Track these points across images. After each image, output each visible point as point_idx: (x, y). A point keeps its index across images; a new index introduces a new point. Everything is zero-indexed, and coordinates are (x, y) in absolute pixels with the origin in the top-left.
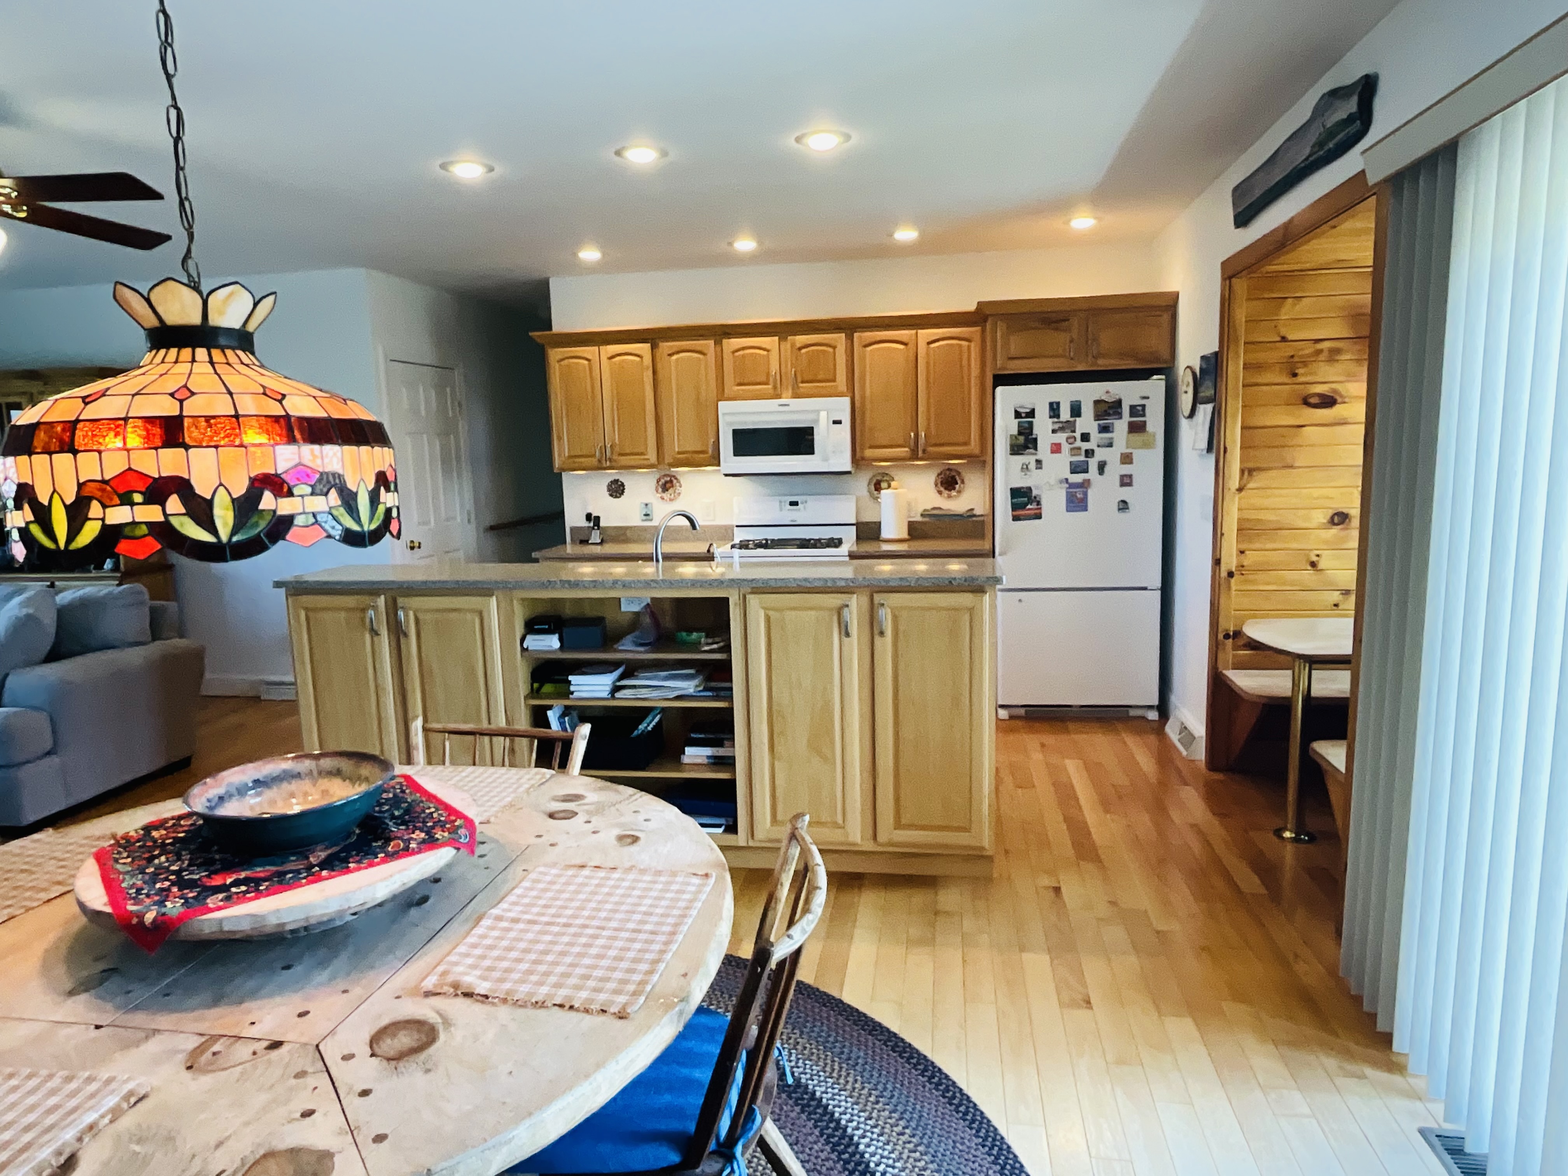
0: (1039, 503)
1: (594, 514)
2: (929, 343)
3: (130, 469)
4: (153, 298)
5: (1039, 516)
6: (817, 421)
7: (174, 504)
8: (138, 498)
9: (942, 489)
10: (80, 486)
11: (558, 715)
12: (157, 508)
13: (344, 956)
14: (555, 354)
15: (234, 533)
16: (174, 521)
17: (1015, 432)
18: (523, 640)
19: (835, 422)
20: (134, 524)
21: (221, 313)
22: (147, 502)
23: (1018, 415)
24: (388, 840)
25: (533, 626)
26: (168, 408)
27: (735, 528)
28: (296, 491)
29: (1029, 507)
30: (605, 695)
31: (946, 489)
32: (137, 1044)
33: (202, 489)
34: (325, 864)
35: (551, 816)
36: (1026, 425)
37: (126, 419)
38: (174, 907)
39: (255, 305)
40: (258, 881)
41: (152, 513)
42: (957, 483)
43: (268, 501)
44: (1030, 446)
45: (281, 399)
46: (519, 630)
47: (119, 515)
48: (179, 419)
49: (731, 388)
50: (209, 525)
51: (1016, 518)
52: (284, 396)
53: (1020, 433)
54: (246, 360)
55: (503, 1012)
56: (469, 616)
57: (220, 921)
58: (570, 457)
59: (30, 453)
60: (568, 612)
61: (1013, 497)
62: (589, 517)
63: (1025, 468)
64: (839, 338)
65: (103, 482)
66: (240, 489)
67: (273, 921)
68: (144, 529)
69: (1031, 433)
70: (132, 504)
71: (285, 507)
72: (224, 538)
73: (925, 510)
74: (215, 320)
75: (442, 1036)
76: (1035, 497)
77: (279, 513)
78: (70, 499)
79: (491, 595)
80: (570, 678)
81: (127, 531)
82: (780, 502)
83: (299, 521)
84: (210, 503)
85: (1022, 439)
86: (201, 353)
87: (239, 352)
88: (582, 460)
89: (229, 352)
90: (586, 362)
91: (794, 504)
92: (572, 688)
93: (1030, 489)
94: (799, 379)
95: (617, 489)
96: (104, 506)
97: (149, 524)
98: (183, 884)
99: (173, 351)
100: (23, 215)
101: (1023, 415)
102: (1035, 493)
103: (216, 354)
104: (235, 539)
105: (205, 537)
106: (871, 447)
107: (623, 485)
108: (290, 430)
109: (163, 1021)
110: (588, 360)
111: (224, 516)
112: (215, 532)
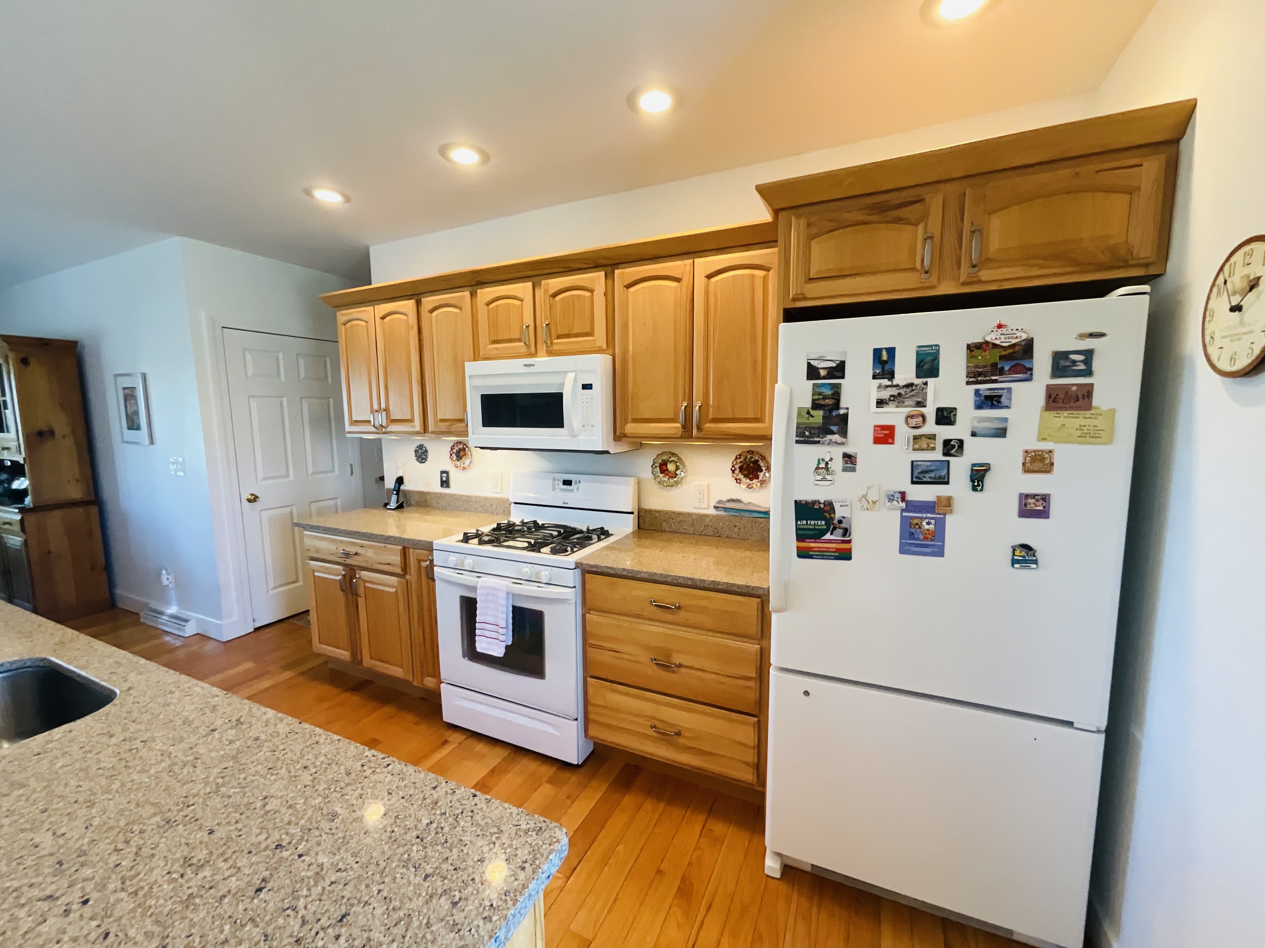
2: (709, 277)
5: (845, 555)
9: (741, 476)
14: (341, 317)
17: (809, 405)
19: (585, 387)
23: (812, 372)
27: (513, 505)
31: (745, 476)
36: (829, 392)
42: (762, 471)
44: (834, 428)
49: (484, 344)
51: (803, 554)
53: (816, 406)
58: (355, 422)
61: (799, 516)
63: (823, 468)
64: (598, 280)
69: (837, 406)
73: (720, 502)
82: (554, 479)
85: (819, 415)
88: (363, 425)
90: (364, 324)
91: (567, 483)
94: (554, 335)
95: (421, 455)
101: (823, 373)
106: (636, 421)
107: (426, 451)
110: (366, 322)
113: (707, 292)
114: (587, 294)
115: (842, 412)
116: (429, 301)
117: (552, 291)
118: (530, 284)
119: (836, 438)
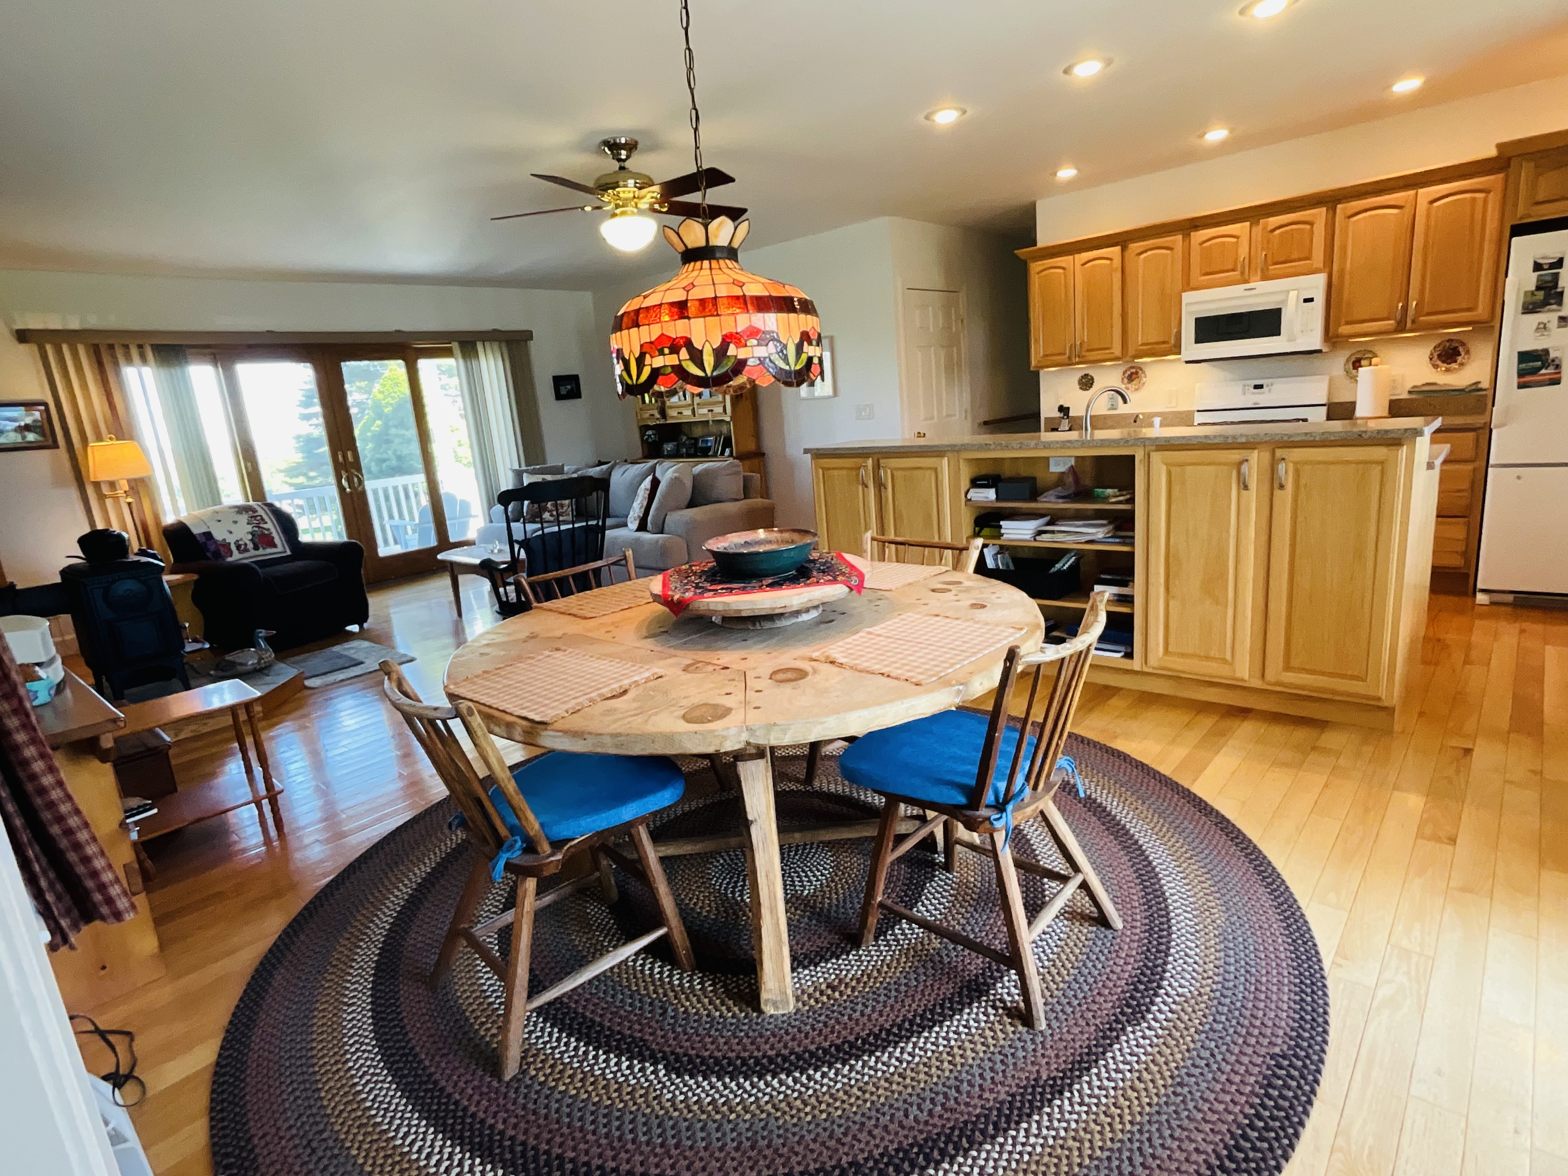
0: (1558, 367)
1: (1066, 406)
2: (1432, 202)
3: (662, 334)
4: (680, 232)
5: (1556, 382)
6: (1285, 301)
7: (684, 354)
8: (666, 351)
9: (1439, 363)
10: (642, 346)
11: (993, 552)
12: (675, 356)
14: (1035, 267)
15: (714, 370)
16: (684, 364)
17: (1534, 288)
18: (967, 493)
19: (1306, 301)
20: (665, 366)
21: (716, 237)
22: (671, 353)
23: (1537, 267)
25: (976, 482)
26: (679, 296)
27: (1196, 414)
28: (748, 344)
29: (1543, 371)
30: (1028, 537)
31: (1443, 362)
32: (666, 658)
33: (698, 345)
34: (770, 585)
35: (933, 591)
36: (1549, 278)
37: (660, 305)
38: (691, 595)
39: (736, 228)
40: (732, 589)
41: (672, 360)
42: (1459, 354)
43: (732, 350)
44: (1553, 301)
45: (741, 285)
46: (965, 483)
47: (658, 362)
48: (686, 301)
49: (1196, 276)
50: (701, 366)
51: (1521, 386)
52: (744, 284)
53: (1538, 288)
54: (730, 266)
55: (848, 673)
56: (928, 472)
57: (708, 603)
58: (1045, 356)
59: (621, 330)
60: (1007, 471)
61: (1520, 361)
62: (1062, 409)
63: (1543, 328)
64: (1319, 214)
65: (651, 343)
66: (717, 344)
67: (734, 607)
68: (669, 370)
69: (1556, 286)
70: (664, 355)
71: (742, 354)
72: (709, 374)
73: (1414, 387)
74: (714, 242)
75: (809, 677)
76: (1553, 361)
77: (739, 357)
78: (637, 355)
79: (943, 456)
80: (1002, 523)
81: (662, 371)
82: (1245, 386)
83: (750, 362)
84: (701, 352)
85: (1541, 295)
86: (706, 263)
87: (728, 261)
88: (1054, 358)
89: (721, 261)
90: (1061, 271)
91: (1258, 387)
92: (1003, 531)
93: (1546, 352)
94: (1269, 261)
95: (1086, 383)
96: (652, 357)
97: (672, 367)
98: (697, 587)
99: (692, 264)
100: (665, 210)
101: (1546, 267)
102: (1553, 355)
103: (714, 263)
104: (715, 374)
105: (699, 373)
106: (1348, 323)
107: (1092, 379)
108: (745, 303)
109: (680, 653)
110: (1064, 268)
111: (709, 360)
112: (704, 370)
113: (1428, 216)
114: (1308, 227)
115: (1559, 290)
116: (1135, 247)
117: (1270, 228)
118: (1248, 224)
119: (1554, 307)
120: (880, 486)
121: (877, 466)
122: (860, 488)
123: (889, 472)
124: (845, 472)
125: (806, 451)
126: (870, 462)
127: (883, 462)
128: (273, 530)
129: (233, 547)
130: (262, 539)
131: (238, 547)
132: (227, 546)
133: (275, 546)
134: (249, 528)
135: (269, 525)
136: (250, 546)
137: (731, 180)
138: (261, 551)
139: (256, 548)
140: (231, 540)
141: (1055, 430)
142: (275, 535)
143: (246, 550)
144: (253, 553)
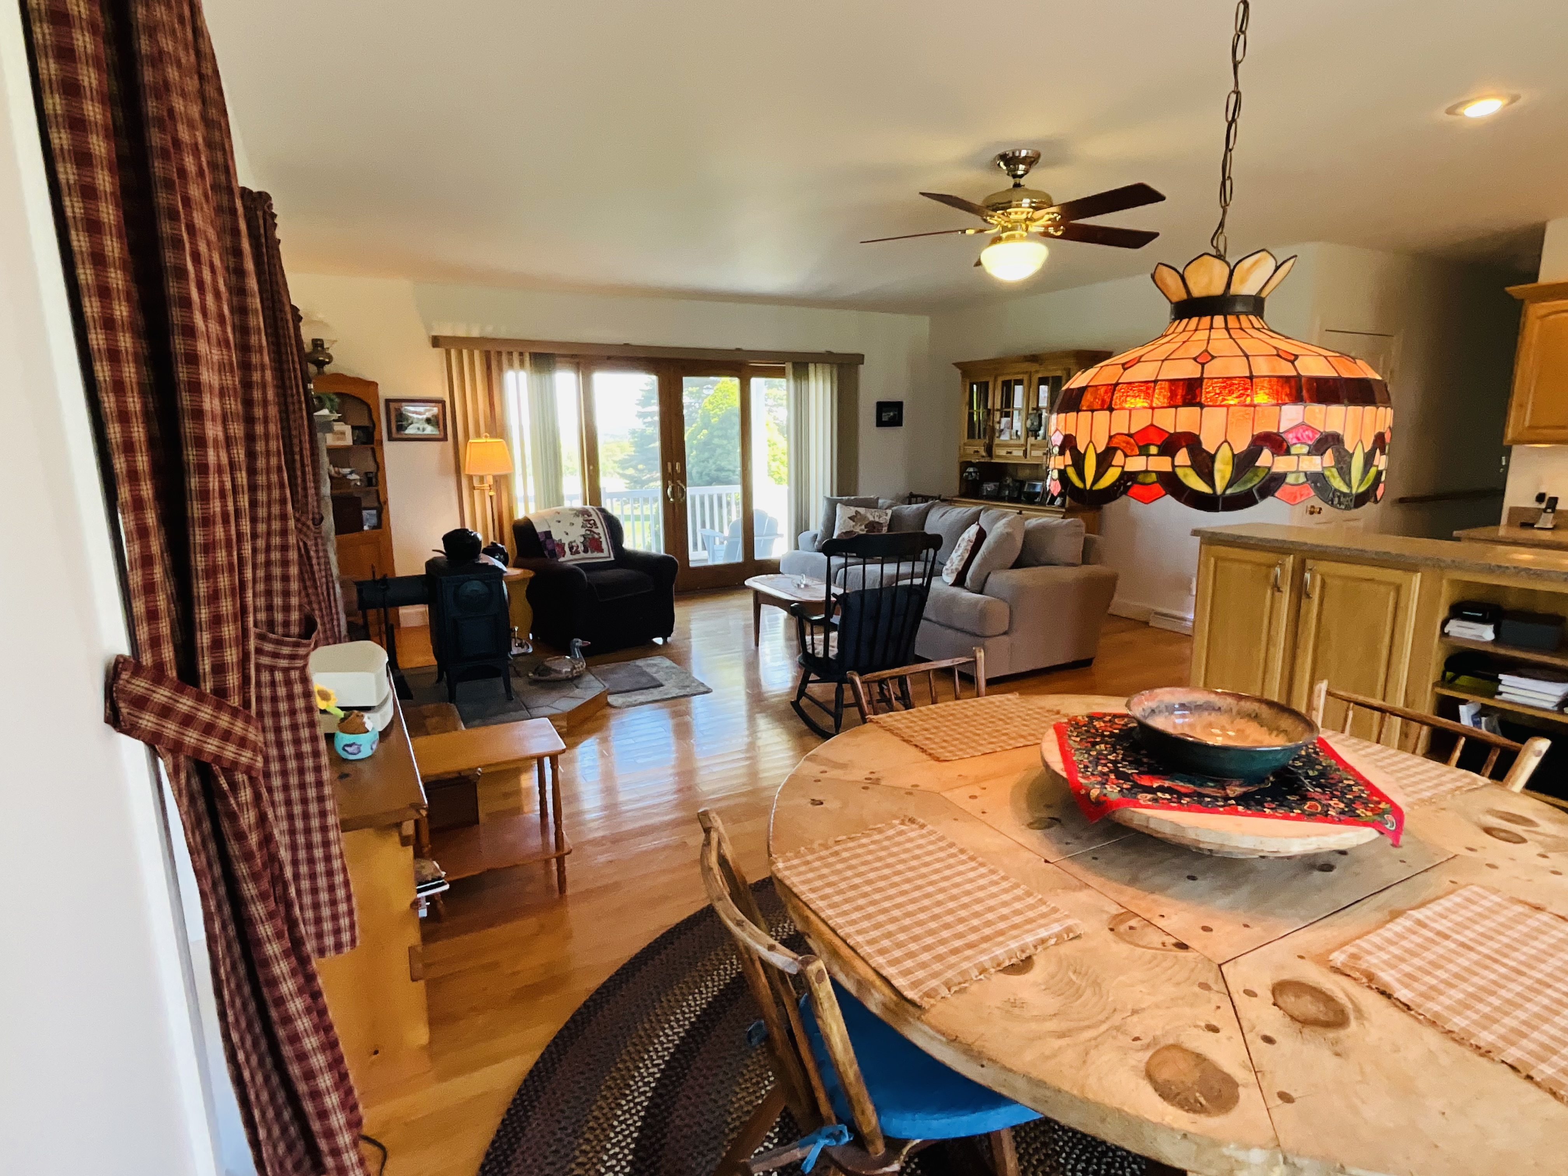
1: (1551, 494)
3: (1152, 425)
4: (1186, 275)
7: (1183, 457)
8: (1154, 450)
10: (1111, 437)
11: (1473, 712)
12: (1169, 459)
13: (1245, 890)
14: (1536, 311)
15: (1229, 485)
16: (1180, 472)
18: (1445, 623)
20: (1147, 472)
21: (1243, 281)
22: (1160, 454)
24: (1304, 798)
25: (1458, 611)
26: (1190, 371)
28: (1293, 450)
30: (1549, 706)
32: (1074, 889)
33: (1209, 445)
34: (1242, 800)
35: (1488, 831)
37: (1155, 382)
38: (1112, 792)
39: (1277, 268)
40: (1181, 795)
41: (1163, 464)
43: (1265, 458)
45: (1293, 359)
46: (1443, 612)
47: (1136, 464)
48: (1200, 380)
50: (1209, 478)
52: (1296, 357)
54: (1257, 325)
56: (1383, 589)
57: (1148, 818)
58: (1531, 427)
59: (1078, 411)
60: (1512, 602)
62: (1540, 498)
65: (1129, 435)
66: (1242, 445)
68: (1154, 477)
70: (1148, 455)
71: (1281, 464)
72: (1219, 490)
74: (1235, 289)
75: (1353, 1024)
77: (1275, 470)
78: (1101, 449)
79: (1417, 571)
80: (1501, 676)
81: (1141, 478)
83: (1290, 479)
84: (1212, 458)
86: (1219, 320)
87: (1252, 317)
88: (1545, 431)
89: (1243, 318)
92: (1501, 688)
96: (1126, 456)
97: (1159, 474)
98: (1121, 776)
99: (1195, 320)
100: (1059, 233)
103: (1231, 319)
104: (1229, 492)
105: (1201, 486)
108: (1299, 390)
109: (1094, 880)
111: (1223, 471)
112: (1212, 484)
120: (1300, 592)
121: (1300, 569)
122: (1269, 592)
123: (1319, 578)
124: (1249, 567)
125: (1195, 533)
126: (1290, 560)
127: (1309, 563)
128: (602, 535)
129: (567, 549)
130: (592, 543)
131: (571, 548)
132: (561, 546)
133: (602, 551)
134: (583, 531)
135: (600, 530)
136: (581, 548)
137: (1161, 198)
138: (589, 555)
139: (586, 551)
140: (566, 541)
141: (1531, 526)
142: (603, 539)
143: (577, 552)
144: (582, 555)
